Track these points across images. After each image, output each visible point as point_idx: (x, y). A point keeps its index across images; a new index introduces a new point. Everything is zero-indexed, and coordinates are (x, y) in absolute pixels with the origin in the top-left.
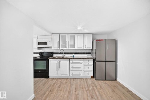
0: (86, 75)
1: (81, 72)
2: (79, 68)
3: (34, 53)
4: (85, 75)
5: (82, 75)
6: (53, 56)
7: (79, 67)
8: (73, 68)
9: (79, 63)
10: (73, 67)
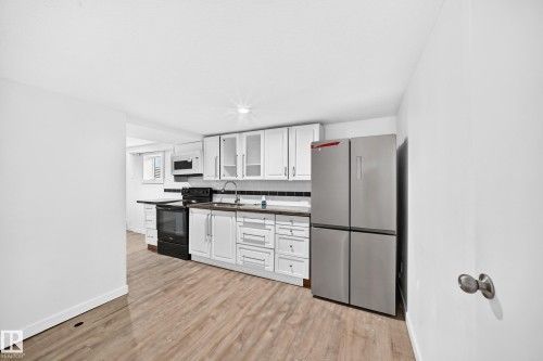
0: (285, 272)
1: (269, 259)
2: (264, 243)
3: (166, 190)
4: (281, 271)
5: (270, 268)
6: (211, 200)
7: (262, 239)
8: (245, 240)
9: (262, 226)
10: (246, 237)
